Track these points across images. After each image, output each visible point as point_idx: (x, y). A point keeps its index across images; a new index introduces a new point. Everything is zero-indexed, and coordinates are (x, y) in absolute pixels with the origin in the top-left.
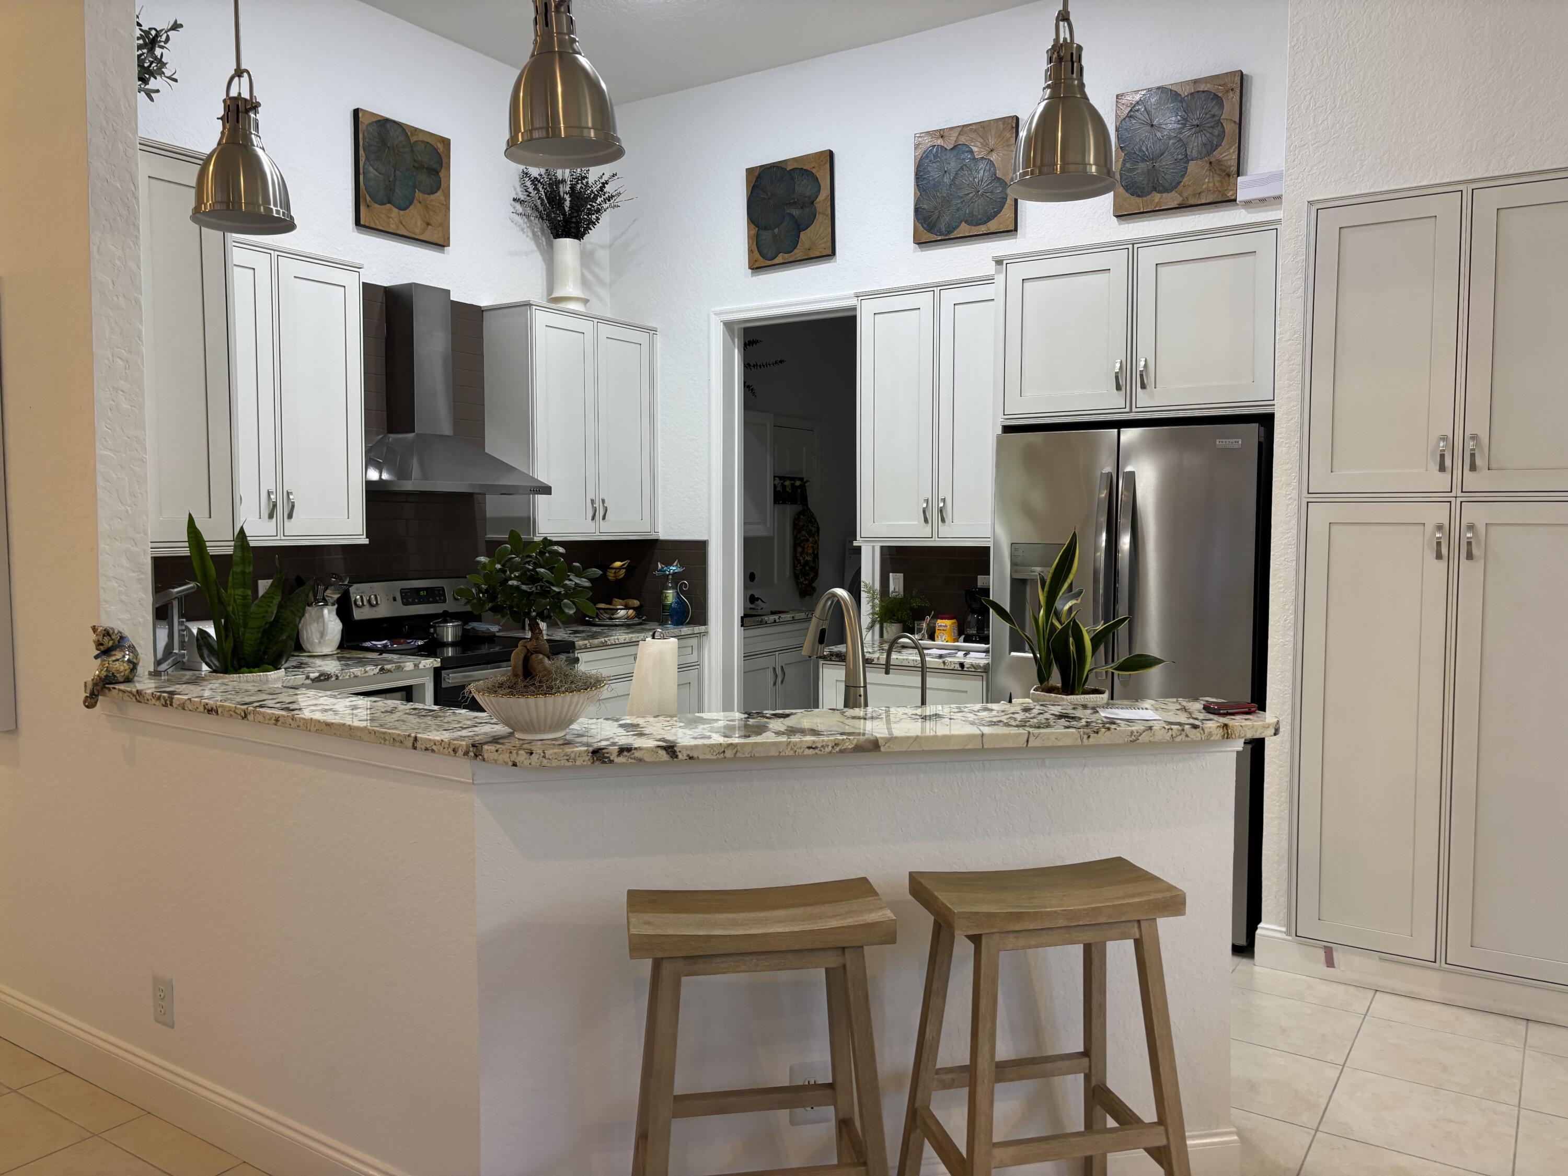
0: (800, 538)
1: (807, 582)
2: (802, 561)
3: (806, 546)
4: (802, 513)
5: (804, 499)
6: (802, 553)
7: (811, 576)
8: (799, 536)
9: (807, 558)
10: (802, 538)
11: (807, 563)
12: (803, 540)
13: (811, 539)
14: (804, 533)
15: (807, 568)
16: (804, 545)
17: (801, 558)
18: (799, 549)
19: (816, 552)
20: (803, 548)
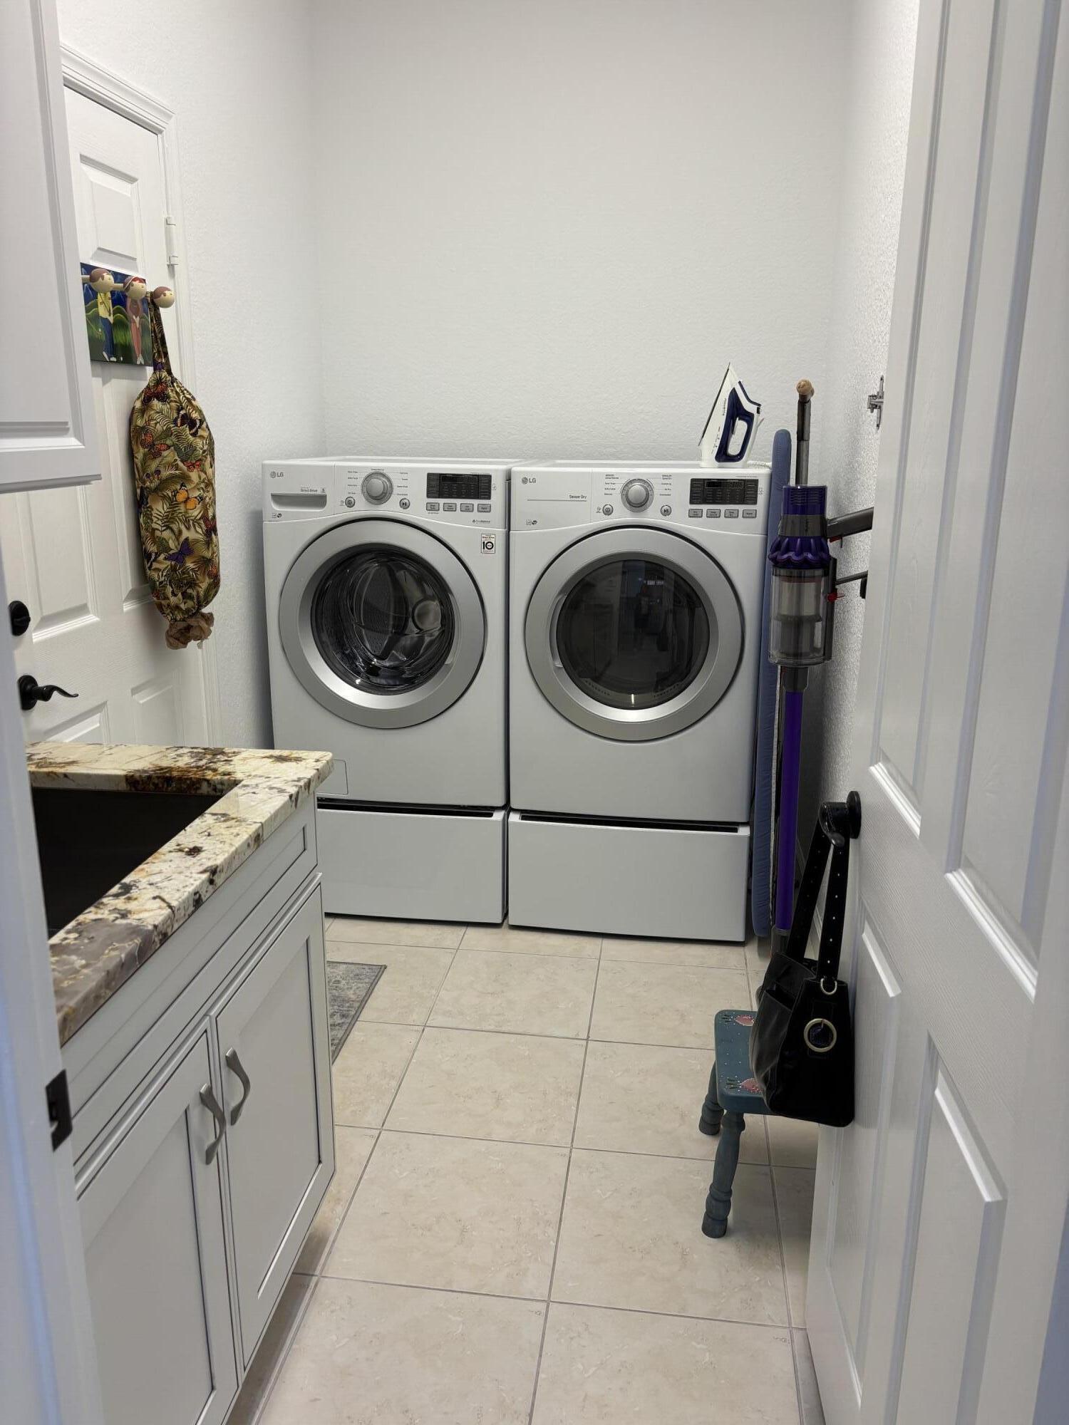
0: (158, 472)
1: (190, 604)
2: (172, 544)
3: (181, 497)
4: (157, 392)
5: (158, 354)
6: (168, 521)
7: (204, 586)
8: (153, 465)
9: (186, 534)
10: (165, 473)
11: (187, 548)
12: (172, 478)
13: (194, 475)
14: (169, 455)
15: (190, 565)
16: (176, 492)
17: (166, 534)
18: (160, 508)
19: (210, 514)
20: (173, 504)
